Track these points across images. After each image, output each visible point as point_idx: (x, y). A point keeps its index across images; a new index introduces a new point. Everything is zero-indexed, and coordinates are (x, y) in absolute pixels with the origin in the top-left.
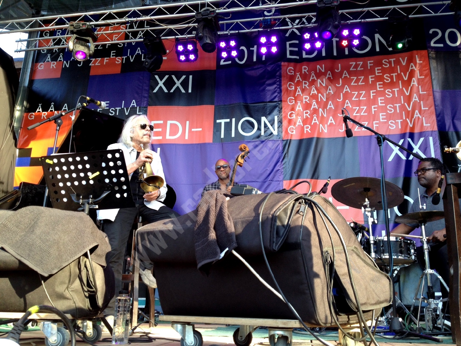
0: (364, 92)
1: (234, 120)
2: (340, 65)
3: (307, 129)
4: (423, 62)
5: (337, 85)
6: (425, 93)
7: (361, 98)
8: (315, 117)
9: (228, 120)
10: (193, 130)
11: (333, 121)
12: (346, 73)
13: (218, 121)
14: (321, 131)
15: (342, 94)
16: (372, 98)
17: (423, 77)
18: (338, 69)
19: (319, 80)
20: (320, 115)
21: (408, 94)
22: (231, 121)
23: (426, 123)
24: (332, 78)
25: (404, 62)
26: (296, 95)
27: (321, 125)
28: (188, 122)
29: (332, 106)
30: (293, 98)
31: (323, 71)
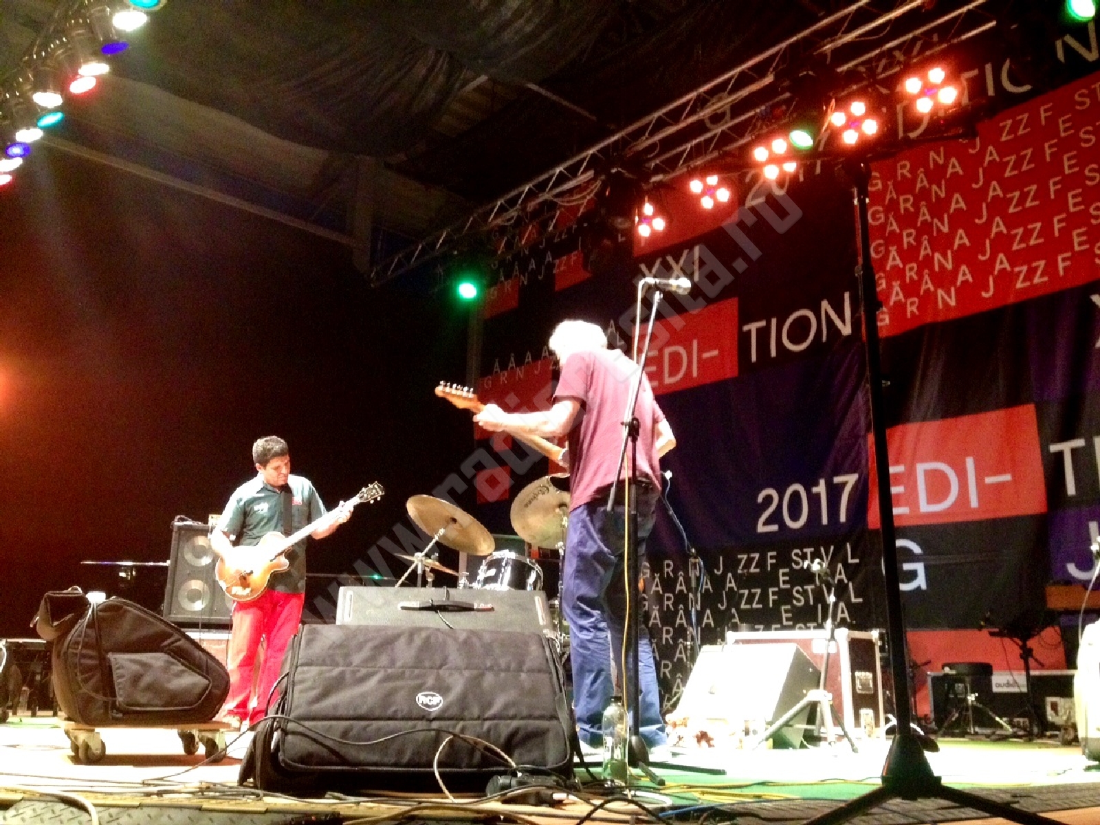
1: (774, 321)
3: (912, 308)
5: (973, 186)
9: (763, 323)
11: (968, 276)
12: (993, 151)
13: (746, 328)
14: (940, 305)
15: (984, 205)
18: (974, 148)
20: (937, 268)
22: (769, 324)
24: (961, 174)
26: (887, 235)
27: (940, 291)
28: (695, 343)
30: (882, 242)
31: (942, 161)
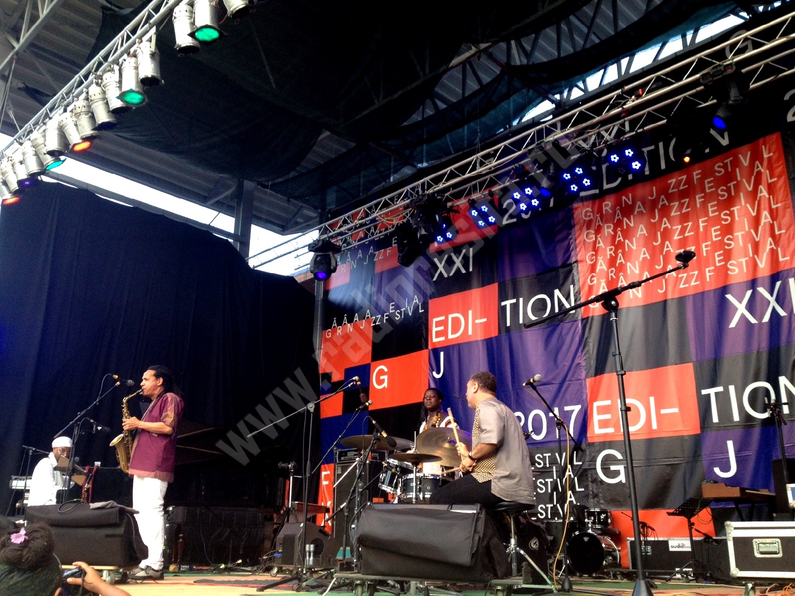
0: (690, 223)
1: (521, 300)
2: (654, 188)
4: (775, 152)
5: (651, 220)
6: (779, 205)
7: (686, 235)
8: (622, 277)
9: (514, 301)
10: (477, 322)
12: (664, 198)
13: (503, 304)
14: (632, 297)
15: (659, 233)
16: (701, 229)
17: (776, 179)
18: (652, 196)
19: (625, 220)
20: (629, 272)
21: (754, 214)
22: (518, 302)
23: (783, 257)
24: (643, 212)
25: (746, 161)
26: (596, 249)
28: (470, 312)
29: (647, 255)
30: (594, 253)
31: (630, 203)
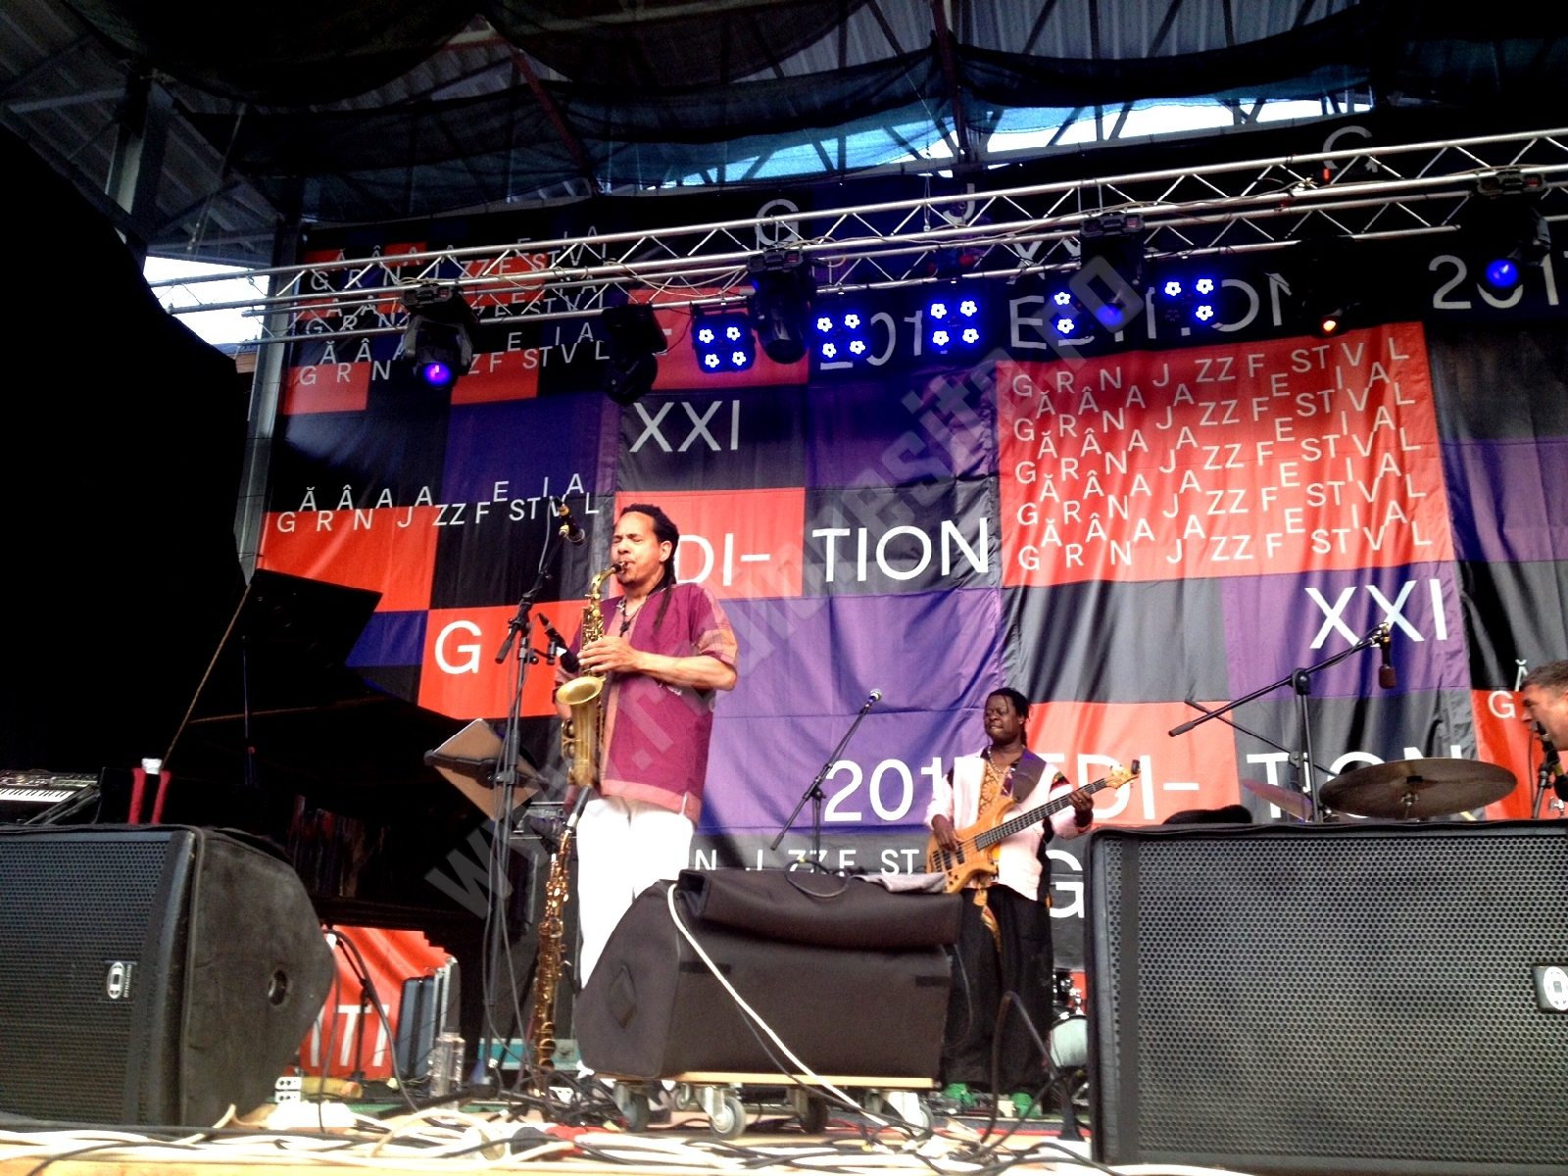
0: (1238, 446)
2: (1166, 366)
3: (1073, 556)
4: (1412, 355)
5: (1158, 425)
6: (1418, 448)
7: (1229, 465)
8: (1095, 522)
9: (846, 532)
10: (745, 558)
11: (1149, 534)
12: (1186, 390)
13: (817, 533)
14: (1113, 562)
15: (1172, 453)
16: (1261, 462)
17: (1413, 402)
18: (1161, 380)
19: (1106, 414)
20: (1111, 515)
21: (1365, 454)
23: (1422, 538)
24: (1143, 406)
25: (1354, 357)
26: (1039, 457)
27: (1114, 544)
28: (729, 539)
29: (1146, 488)
30: (1032, 465)
31: (1118, 385)
